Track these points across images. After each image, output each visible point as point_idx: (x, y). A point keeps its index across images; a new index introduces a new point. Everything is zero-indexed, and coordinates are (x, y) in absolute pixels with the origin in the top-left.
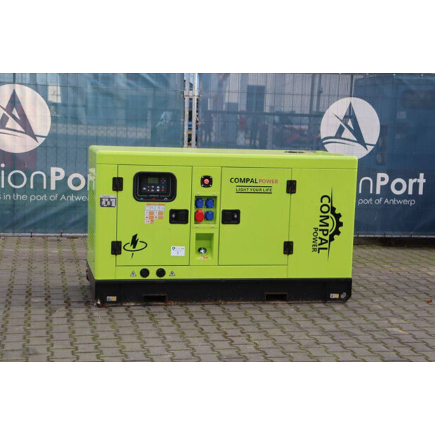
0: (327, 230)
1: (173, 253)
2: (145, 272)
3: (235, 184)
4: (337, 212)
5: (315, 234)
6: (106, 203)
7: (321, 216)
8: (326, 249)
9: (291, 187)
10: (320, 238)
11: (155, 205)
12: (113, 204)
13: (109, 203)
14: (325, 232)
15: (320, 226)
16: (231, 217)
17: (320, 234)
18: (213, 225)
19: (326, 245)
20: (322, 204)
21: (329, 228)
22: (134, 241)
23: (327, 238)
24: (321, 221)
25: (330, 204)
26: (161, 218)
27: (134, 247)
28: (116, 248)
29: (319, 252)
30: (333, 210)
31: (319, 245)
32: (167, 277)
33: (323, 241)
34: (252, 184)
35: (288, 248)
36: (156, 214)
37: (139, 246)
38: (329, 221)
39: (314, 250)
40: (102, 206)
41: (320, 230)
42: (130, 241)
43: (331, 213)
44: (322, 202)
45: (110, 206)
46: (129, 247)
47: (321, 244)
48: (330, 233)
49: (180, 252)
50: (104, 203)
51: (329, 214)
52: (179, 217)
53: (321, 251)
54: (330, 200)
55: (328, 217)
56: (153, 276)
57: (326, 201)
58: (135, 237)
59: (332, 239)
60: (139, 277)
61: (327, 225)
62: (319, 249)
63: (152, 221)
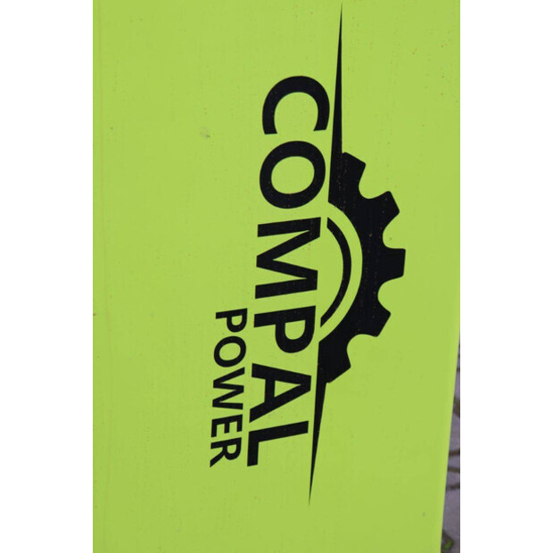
0: (307, 314)
4: (369, 188)
5: (230, 352)
7: (265, 230)
8: (300, 428)
10: (259, 371)
14: (294, 330)
15: (263, 291)
17: (262, 346)
19: (300, 409)
20: (274, 142)
21: (319, 299)
23: (306, 362)
24: (266, 261)
25: (323, 142)
29: (253, 460)
30: (347, 170)
31: (256, 413)
33: (281, 388)
39: (225, 450)
41: (261, 320)
43: (334, 199)
44: (269, 127)
47: (272, 403)
48: (321, 332)
51: (321, 207)
53: (262, 445)
54: (329, 112)
55: (310, 230)
57: (297, 116)
59: (334, 361)
61: (307, 280)
62: (256, 437)
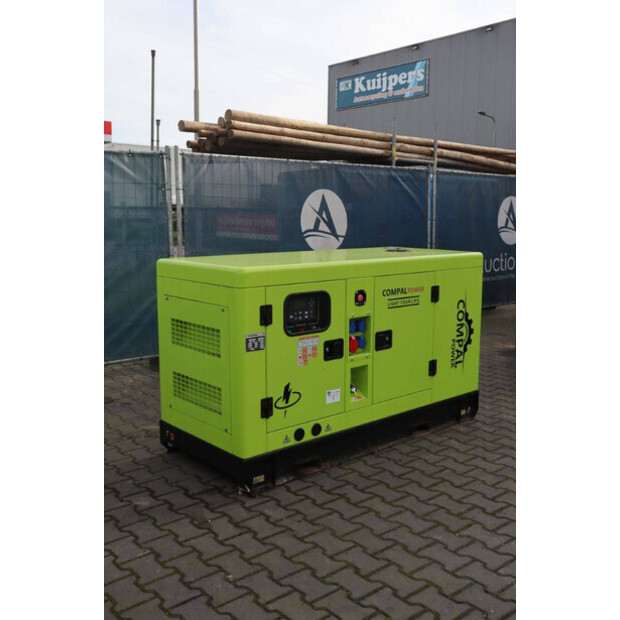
1: (329, 400)
2: (299, 434)
3: (387, 298)
5: (453, 347)
6: (253, 345)
7: (458, 325)
8: (461, 362)
9: (435, 294)
10: (456, 351)
11: (308, 338)
12: (262, 346)
13: (256, 346)
14: (461, 343)
15: (457, 336)
16: (384, 340)
17: (457, 346)
18: (367, 354)
20: (459, 310)
21: (464, 337)
22: (287, 394)
24: (458, 330)
25: (464, 310)
26: (315, 355)
27: (287, 402)
28: (267, 408)
29: (455, 367)
30: (466, 316)
31: (456, 359)
32: (323, 433)
33: (459, 354)
34: (403, 295)
35: (433, 368)
36: (310, 351)
37: (293, 398)
38: (463, 330)
39: (452, 365)
40: (248, 350)
41: (457, 341)
42: (282, 395)
43: (465, 319)
44: (458, 308)
45: (258, 349)
46: (281, 404)
47: (458, 357)
48: (464, 344)
49: (334, 397)
50: (250, 345)
51: (464, 321)
52: (333, 350)
54: (465, 305)
55: (463, 325)
56: (308, 437)
57: (461, 306)
58: (287, 387)
59: (465, 349)
60: (293, 442)
61: (462, 334)
62: (456, 363)
63: (306, 361)
